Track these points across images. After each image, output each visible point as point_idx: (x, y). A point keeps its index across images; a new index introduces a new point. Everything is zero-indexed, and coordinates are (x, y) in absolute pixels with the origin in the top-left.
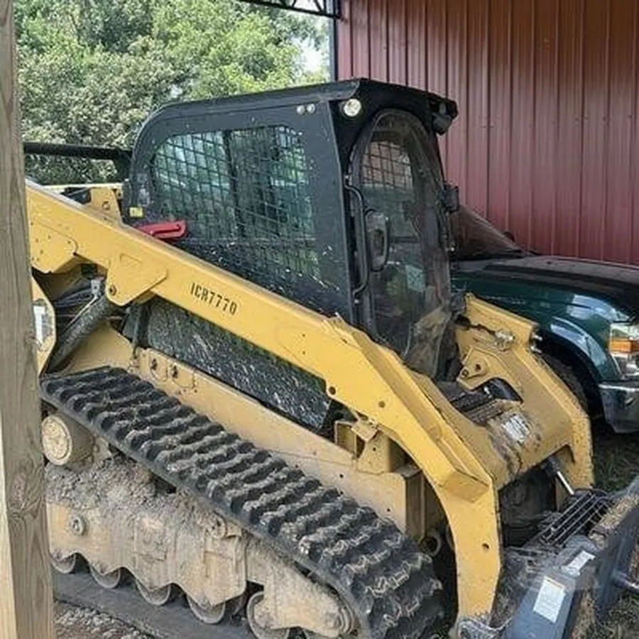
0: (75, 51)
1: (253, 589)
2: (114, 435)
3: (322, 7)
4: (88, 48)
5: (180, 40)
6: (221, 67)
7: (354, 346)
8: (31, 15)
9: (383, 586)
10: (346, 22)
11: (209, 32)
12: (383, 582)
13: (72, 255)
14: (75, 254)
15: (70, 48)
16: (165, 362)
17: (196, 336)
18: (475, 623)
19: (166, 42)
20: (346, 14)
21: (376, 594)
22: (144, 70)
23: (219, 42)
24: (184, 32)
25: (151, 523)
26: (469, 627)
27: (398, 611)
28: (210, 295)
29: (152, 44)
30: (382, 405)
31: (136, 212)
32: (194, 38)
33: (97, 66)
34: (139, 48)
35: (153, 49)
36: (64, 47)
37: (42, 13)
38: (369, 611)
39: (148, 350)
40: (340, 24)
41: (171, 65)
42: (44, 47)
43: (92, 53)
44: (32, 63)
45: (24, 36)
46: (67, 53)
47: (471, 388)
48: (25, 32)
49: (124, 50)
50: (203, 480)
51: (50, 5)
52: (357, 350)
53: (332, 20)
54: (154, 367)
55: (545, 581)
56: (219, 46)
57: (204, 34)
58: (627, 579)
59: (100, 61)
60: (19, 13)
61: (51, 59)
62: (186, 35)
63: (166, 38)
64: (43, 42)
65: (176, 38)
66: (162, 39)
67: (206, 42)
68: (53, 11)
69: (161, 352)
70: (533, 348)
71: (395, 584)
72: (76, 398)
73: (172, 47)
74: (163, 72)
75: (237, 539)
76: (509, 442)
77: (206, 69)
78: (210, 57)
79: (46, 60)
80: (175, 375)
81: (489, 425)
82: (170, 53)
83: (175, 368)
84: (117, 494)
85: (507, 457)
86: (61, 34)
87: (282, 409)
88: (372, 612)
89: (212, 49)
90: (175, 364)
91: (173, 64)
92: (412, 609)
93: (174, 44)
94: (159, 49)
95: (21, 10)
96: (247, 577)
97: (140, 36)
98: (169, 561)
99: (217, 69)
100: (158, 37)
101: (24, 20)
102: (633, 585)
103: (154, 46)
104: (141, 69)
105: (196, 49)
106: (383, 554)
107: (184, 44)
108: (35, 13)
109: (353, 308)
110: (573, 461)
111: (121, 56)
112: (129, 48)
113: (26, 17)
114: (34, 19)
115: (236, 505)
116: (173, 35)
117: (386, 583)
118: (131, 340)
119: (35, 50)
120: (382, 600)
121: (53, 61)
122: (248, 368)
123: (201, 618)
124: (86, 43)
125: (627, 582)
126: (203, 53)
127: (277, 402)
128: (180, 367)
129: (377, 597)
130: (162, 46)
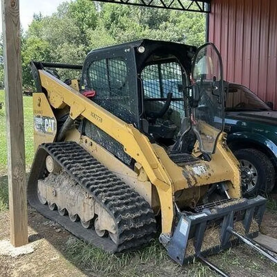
0: (138, 29)
1: (96, 216)
2: (60, 161)
3: (202, 9)
4: (143, 28)
5: (181, 23)
6: (198, 34)
7: (132, 134)
8: (122, 15)
9: (128, 216)
10: (212, 14)
11: (194, 19)
12: (128, 215)
13: (62, 103)
14: (63, 102)
15: (136, 28)
16: (89, 141)
17: (98, 131)
18: (165, 236)
19: (175, 24)
20: (213, 11)
21: (123, 218)
22: (165, 36)
23: (198, 23)
24: (183, 19)
25: (72, 193)
26: (163, 237)
27: (131, 225)
28: (96, 116)
29: (169, 25)
30: (138, 155)
31: (83, 88)
32: (187, 22)
33: (146, 35)
34: (164, 27)
35: (170, 27)
36: (133, 28)
37: (127, 14)
38: (118, 222)
39: (85, 136)
40: (210, 15)
41: (176, 34)
42: (126, 28)
43: (144, 30)
44: (121, 34)
45: (119, 24)
46: (134, 30)
47: (197, 157)
48: (119, 22)
49: (158, 28)
50: (82, 177)
51: (129, 11)
52: (132, 135)
53: (207, 14)
54: (86, 142)
55: (183, 221)
56: (198, 24)
57: (191, 20)
58: (232, 230)
59: (147, 33)
60: (117, 15)
61: (128, 33)
62: (184, 21)
63: (175, 22)
64: (126, 26)
65: (180, 22)
66: (173, 22)
67: (192, 23)
68: (131, 13)
69: (88, 137)
70: (223, 143)
71: (133, 216)
72: (53, 149)
73: (177, 26)
74: (172, 37)
75: (92, 199)
76: (192, 174)
77: (191, 35)
78: (193, 30)
79: (126, 33)
80: (91, 145)
81: (185, 167)
82: (176, 28)
83: (91, 143)
84: (65, 183)
85: (188, 179)
86: (133, 23)
87: (119, 158)
88: (119, 223)
89: (194, 26)
90: (92, 141)
91: (177, 33)
92: (138, 226)
93: (178, 25)
94: (172, 27)
95: (118, 14)
96: (94, 212)
97: (164, 22)
98: (76, 207)
99: (196, 35)
100: (172, 22)
101: (119, 18)
102: (234, 232)
103: (169, 26)
104: (164, 36)
105: (187, 26)
106: (132, 206)
107: (182, 25)
108: (123, 14)
109: (139, 122)
110: (233, 188)
111: (156, 31)
112: (159, 27)
113: (120, 16)
114: (123, 17)
115: (88, 186)
116: (178, 21)
117: (129, 215)
118: (80, 132)
119: (122, 30)
120: (126, 220)
121: (128, 34)
122: (111, 143)
123: (83, 226)
124: (142, 26)
125: (232, 231)
126: (190, 28)
127: (118, 155)
128: (93, 142)
129: (123, 219)
130: (173, 25)
